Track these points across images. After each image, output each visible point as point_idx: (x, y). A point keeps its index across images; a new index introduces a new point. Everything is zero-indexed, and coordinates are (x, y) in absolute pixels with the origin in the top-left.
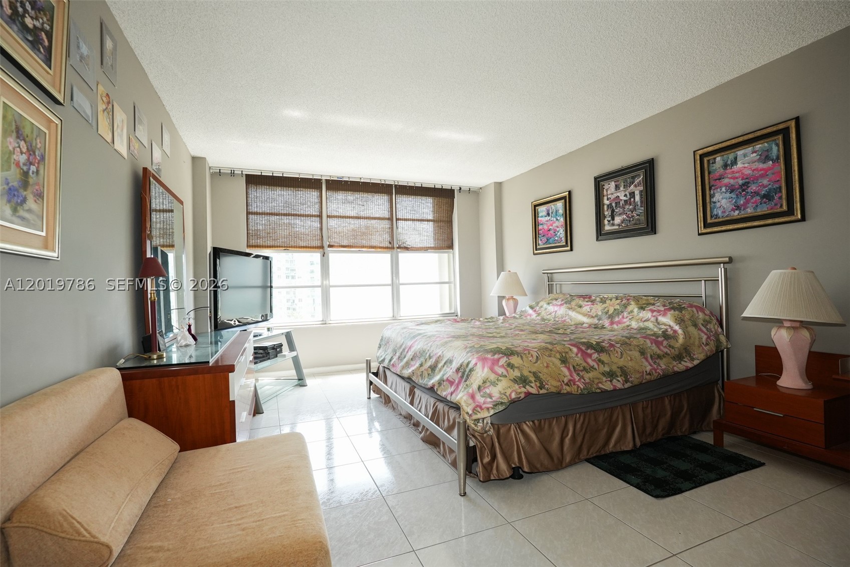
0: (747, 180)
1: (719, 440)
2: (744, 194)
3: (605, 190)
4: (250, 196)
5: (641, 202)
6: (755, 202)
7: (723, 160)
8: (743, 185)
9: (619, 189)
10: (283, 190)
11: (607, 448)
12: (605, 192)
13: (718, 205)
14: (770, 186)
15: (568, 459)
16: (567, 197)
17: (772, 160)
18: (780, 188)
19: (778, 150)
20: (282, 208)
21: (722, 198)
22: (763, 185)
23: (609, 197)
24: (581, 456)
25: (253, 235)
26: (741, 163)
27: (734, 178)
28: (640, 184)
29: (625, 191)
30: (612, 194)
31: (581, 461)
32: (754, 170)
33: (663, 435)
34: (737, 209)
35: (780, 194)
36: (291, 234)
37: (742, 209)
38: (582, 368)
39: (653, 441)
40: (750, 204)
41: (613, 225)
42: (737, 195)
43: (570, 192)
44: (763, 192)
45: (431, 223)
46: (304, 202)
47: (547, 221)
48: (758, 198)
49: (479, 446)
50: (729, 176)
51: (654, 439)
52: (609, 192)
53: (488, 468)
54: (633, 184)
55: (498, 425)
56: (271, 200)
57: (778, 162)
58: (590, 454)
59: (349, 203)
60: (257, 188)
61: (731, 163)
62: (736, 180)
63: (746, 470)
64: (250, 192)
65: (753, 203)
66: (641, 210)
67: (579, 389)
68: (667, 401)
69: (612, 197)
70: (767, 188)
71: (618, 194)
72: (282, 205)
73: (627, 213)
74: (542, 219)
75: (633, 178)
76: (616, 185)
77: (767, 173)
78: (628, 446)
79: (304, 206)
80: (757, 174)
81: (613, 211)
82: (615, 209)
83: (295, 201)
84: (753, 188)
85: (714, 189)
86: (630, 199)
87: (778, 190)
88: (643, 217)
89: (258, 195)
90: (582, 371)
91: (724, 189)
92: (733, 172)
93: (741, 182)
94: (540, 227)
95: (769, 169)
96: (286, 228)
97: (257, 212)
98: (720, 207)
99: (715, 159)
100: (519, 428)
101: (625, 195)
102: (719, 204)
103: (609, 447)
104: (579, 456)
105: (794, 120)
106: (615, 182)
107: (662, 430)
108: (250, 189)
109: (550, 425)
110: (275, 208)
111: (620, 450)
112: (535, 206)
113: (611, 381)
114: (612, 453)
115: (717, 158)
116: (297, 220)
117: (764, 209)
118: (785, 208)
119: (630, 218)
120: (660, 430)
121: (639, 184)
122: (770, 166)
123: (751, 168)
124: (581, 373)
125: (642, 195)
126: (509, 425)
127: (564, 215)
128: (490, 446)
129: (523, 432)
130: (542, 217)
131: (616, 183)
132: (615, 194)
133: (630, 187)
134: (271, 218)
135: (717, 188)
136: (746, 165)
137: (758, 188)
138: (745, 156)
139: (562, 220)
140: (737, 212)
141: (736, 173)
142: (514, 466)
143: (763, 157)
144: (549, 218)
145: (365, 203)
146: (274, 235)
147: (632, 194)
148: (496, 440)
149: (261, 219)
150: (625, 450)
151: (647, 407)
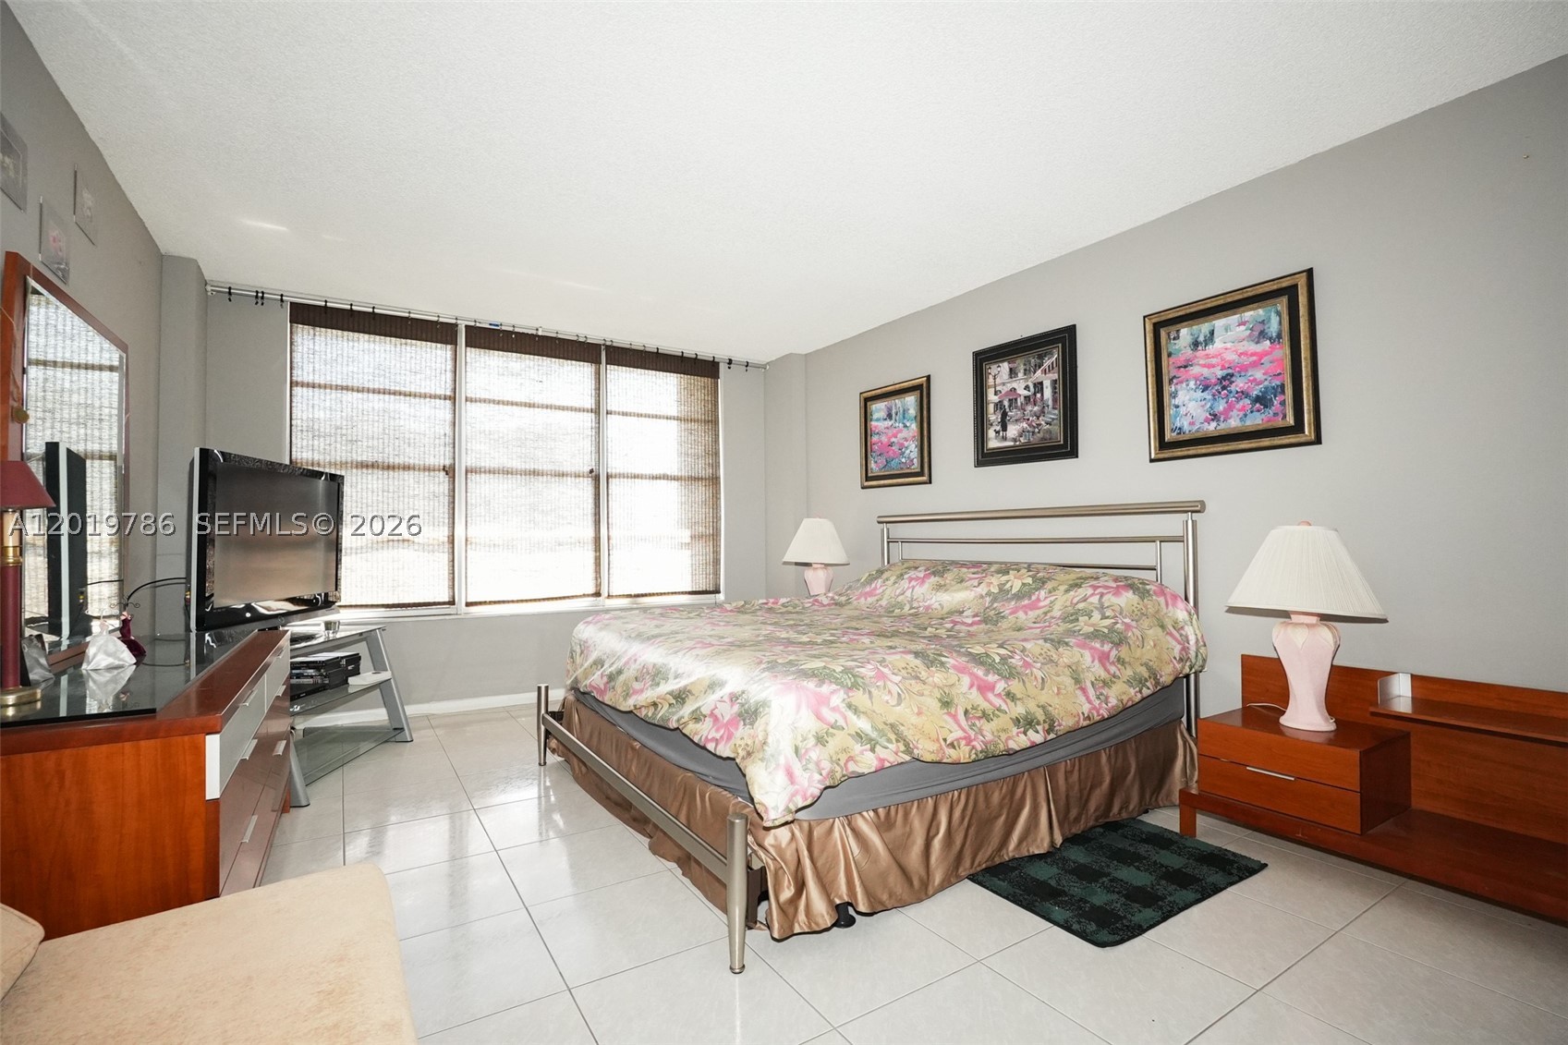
0: (1230, 371)
1: (1188, 825)
2: (1225, 394)
3: (990, 376)
4: (300, 348)
5: (1055, 400)
6: (1243, 409)
7: (1192, 334)
8: (1224, 378)
9: (1016, 375)
10: (374, 341)
11: (1004, 851)
12: (991, 381)
13: (1182, 410)
14: (1266, 383)
15: (938, 878)
16: (925, 386)
17: (1270, 339)
18: (1283, 386)
19: (1280, 323)
20: (371, 378)
21: (1190, 400)
22: (1255, 380)
23: (998, 388)
24: (960, 870)
25: (305, 429)
26: (1221, 340)
27: (1210, 366)
28: (1053, 368)
29: (1026, 380)
30: (1004, 384)
31: (960, 879)
32: (1242, 354)
33: (1096, 820)
34: (1213, 420)
35: (1283, 397)
36: (387, 431)
37: (1222, 419)
38: (980, 714)
39: (1079, 832)
40: (1235, 411)
41: (1004, 439)
42: (1214, 395)
43: (928, 378)
44: (1255, 393)
45: (675, 423)
46: (418, 368)
47: (888, 428)
48: (1247, 401)
49: (772, 867)
50: (1202, 362)
51: (1082, 827)
52: (998, 381)
53: (789, 910)
54: (1040, 368)
55: (809, 822)
56: (345, 359)
57: (1279, 342)
58: (975, 865)
59: (513, 375)
60: (315, 335)
61: (1205, 341)
62: (1212, 370)
63: (1241, 879)
64: (300, 340)
65: (1240, 410)
66: (1054, 414)
67: (974, 751)
68: (1104, 758)
69: (1005, 389)
70: (1261, 386)
71: (1015, 385)
72: (371, 370)
73: (1028, 420)
74: (878, 423)
75: (1041, 357)
76: (1011, 369)
77: (1262, 361)
78: (1040, 845)
79: (418, 376)
80: (1246, 361)
81: (1004, 415)
82: (1007, 410)
83: (398, 365)
84: (1240, 384)
85: (1177, 384)
86: (1035, 394)
87: (1279, 390)
88: (1057, 427)
89: (317, 348)
90: (979, 718)
91: (1192, 384)
92: (1207, 356)
93: (1220, 373)
94: (875, 438)
95: (1265, 354)
96: (376, 418)
97: (314, 384)
98: (1186, 415)
99: (1178, 331)
100: (849, 824)
101: (1027, 388)
102: (1185, 408)
103: (1007, 850)
104: (957, 871)
105: (1305, 274)
106: (1009, 363)
107: (1095, 811)
108: (300, 335)
109: (906, 815)
110: (355, 376)
111: (1027, 854)
112: (867, 400)
113: (1025, 733)
114: (1014, 859)
115: (1182, 330)
116: (402, 405)
117: (1257, 420)
118: (1290, 421)
119: (1034, 427)
120: (1092, 810)
121: (1051, 368)
122: (1267, 348)
123: (1236, 351)
124: (977, 722)
125: (1055, 388)
126: (831, 820)
127: (919, 418)
128: (793, 867)
129: (857, 833)
130: (878, 420)
131: (1011, 366)
132: (1009, 385)
133: (1035, 373)
134: (345, 396)
135: (1182, 382)
136: (1229, 345)
137: (1247, 385)
138: (1227, 329)
139: (914, 426)
140: (1213, 424)
141: (1213, 357)
142: (838, 902)
143: (1256, 333)
144: (890, 423)
145: (544, 377)
146: (349, 431)
147: (1039, 386)
148: (806, 853)
149: (322, 397)
150: (1037, 852)
151: (1072, 772)
